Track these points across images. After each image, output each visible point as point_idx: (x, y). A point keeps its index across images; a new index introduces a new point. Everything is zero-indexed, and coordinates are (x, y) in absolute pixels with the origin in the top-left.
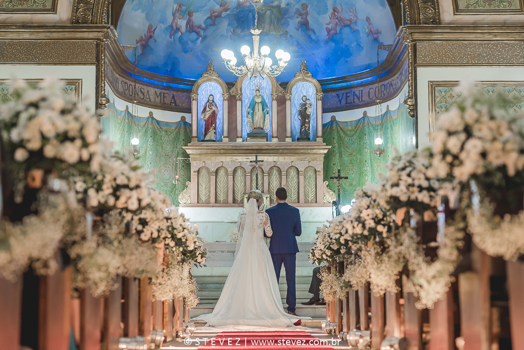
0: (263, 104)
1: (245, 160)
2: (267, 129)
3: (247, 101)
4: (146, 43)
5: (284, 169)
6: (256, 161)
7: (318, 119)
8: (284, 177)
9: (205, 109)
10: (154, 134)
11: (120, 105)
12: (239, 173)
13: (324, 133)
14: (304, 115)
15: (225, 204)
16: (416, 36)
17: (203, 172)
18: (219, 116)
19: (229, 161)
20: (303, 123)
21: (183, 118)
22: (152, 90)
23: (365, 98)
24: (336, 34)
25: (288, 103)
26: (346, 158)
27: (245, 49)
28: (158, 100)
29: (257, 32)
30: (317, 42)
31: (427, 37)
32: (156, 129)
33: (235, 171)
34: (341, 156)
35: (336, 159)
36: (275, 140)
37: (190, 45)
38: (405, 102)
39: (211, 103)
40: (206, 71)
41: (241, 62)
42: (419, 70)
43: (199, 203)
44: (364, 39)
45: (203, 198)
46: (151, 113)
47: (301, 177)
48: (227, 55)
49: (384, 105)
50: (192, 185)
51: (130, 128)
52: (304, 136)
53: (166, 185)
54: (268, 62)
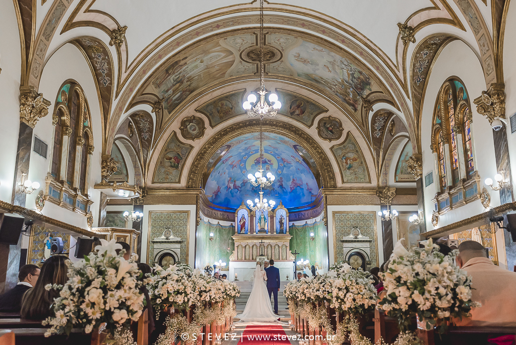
0: (264, 218)
1: (257, 242)
2: (266, 228)
3: (258, 217)
4: (217, 194)
5: (273, 245)
6: (262, 242)
7: (287, 224)
8: (273, 249)
9: (241, 220)
10: (220, 231)
11: (206, 219)
12: (255, 247)
13: (289, 230)
14: (281, 223)
15: (249, 260)
16: (327, 193)
17: (240, 247)
18: (246, 223)
19: (251, 242)
20: (281, 226)
21: (232, 224)
22: (219, 213)
23: (306, 216)
24: (294, 189)
25: (275, 218)
26: (298, 241)
27: (257, 200)
28: (221, 217)
29: (262, 193)
30: (286, 192)
31: (331, 193)
32: (221, 228)
33: (253, 246)
34: (296, 240)
35: (295, 241)
36: (269, 234)
37: (235, 194)
38: (323, 220)
39: (243, 218)
40: (241, 205)
41: (255, 205)
42: (328, 206)
43: (238, 260)
44: (305, 192)
45: (240, 258)
46: (218, 222)
47: (280, 249)
48: (249, 202)
49: (314, 219)
50: (235, 252)
51: (210, 229)
52: (281, 232)
53: (224, 252)
54: (266, 205)
